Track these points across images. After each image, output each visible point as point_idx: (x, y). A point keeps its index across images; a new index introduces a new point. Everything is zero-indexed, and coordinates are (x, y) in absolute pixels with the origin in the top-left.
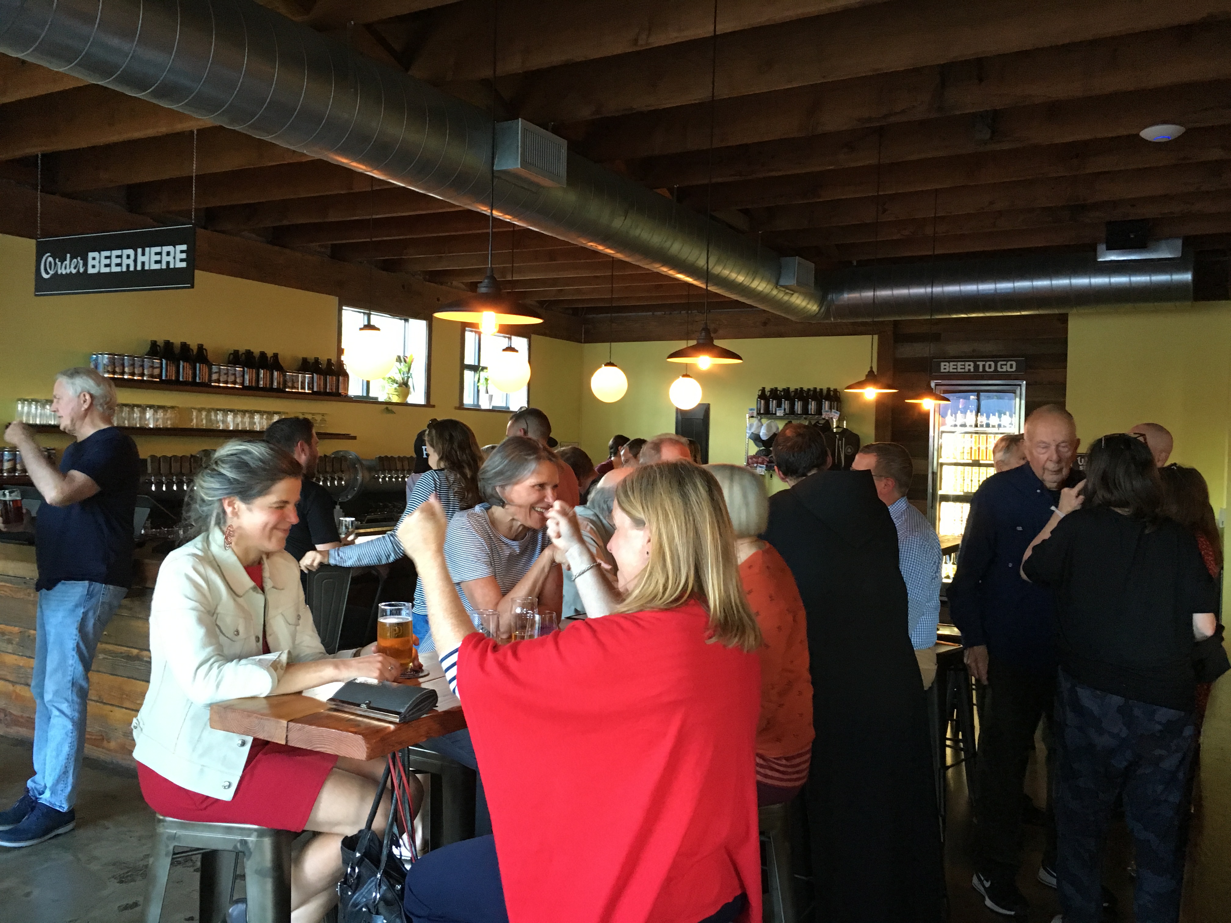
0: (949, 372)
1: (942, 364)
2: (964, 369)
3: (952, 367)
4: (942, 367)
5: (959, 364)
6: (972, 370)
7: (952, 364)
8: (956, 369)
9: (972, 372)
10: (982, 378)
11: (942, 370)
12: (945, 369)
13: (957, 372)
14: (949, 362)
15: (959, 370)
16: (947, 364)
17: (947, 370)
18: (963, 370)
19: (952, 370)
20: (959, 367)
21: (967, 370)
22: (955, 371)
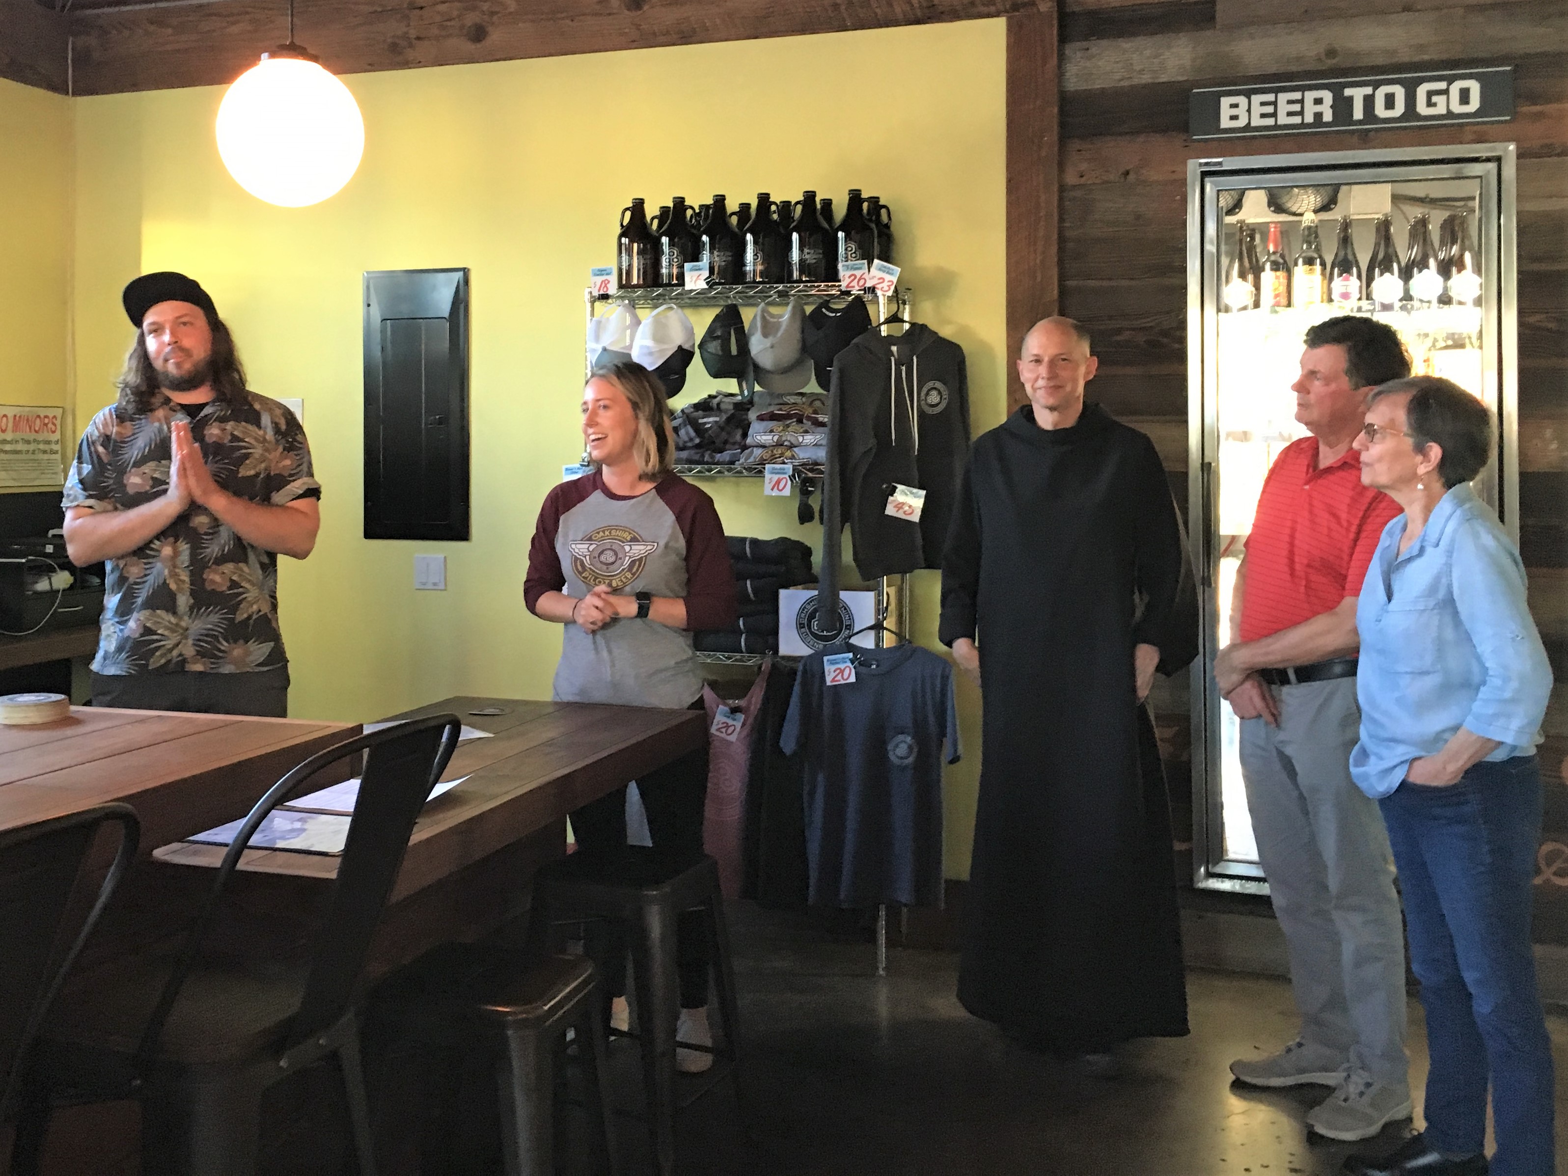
0: (1248, 127)
1: (1225, 102)
2: (1301, 113)
4: (1225, 112)
5: (1283, 97)
6: (1328, 117)
8: (1274, 115)
9: (1327, 124)
10: (1365, 139)
11: (1225, 123)
12: (1234, 118)
13: (1276, 127)
14: (1248, 94)
15: (1283, 120)
16: (1242, 100)
17: (1241, 123)
18: (1297, 120)
19: (1256, 122)
20: (1283, 108)
21: (1309, 118)
22: (1270, 122)
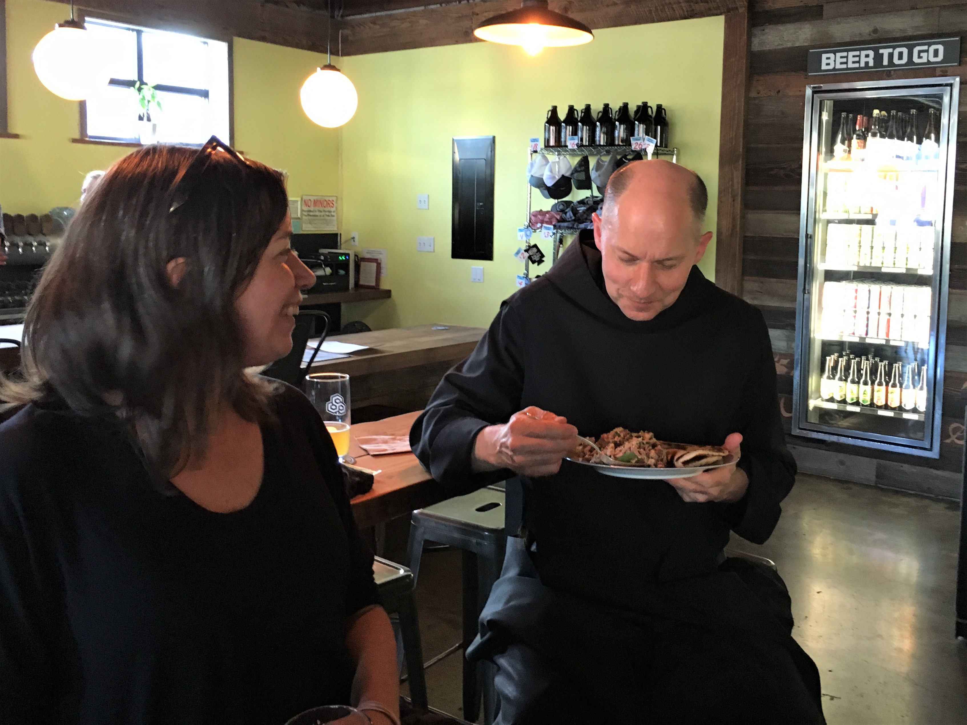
0: (834, 70)
1: (824, 56)
2: (859, 62)
3: (839, 60)
4: (824, 61)
5: (851, 54)
6: (871, 64)
7: (839, 55)
8: (846, 63)
9: (871, 68)
10: (888, 76)
11: (824, 67)
12: (828, 64)
13: (847, 69)
14: (835, 53)
15: (850, 65)
16: (832, 55)
17: (831, 67)
18: (857, 65)
19: (838, 66)
20: (851, 59)
21: (863, 65)
22: (844, 66)
